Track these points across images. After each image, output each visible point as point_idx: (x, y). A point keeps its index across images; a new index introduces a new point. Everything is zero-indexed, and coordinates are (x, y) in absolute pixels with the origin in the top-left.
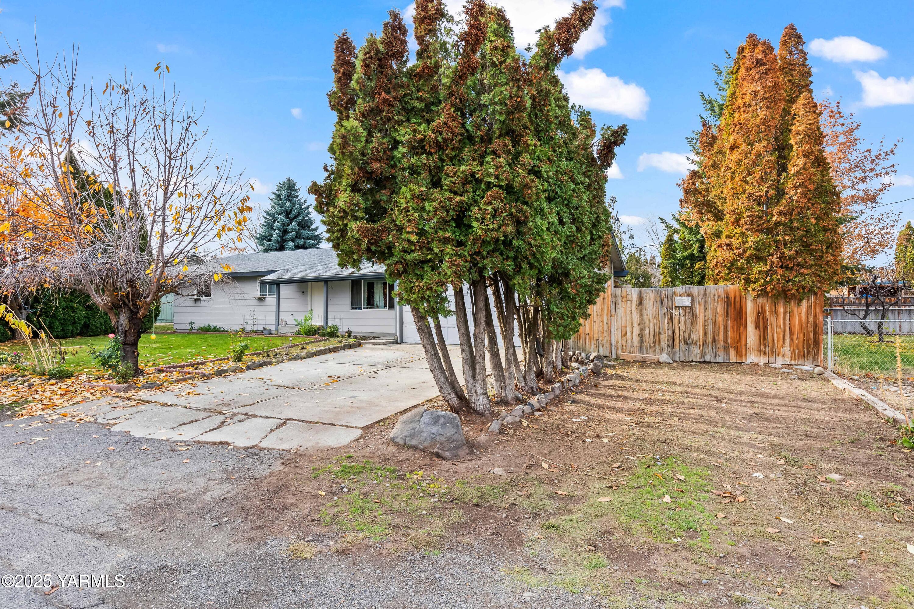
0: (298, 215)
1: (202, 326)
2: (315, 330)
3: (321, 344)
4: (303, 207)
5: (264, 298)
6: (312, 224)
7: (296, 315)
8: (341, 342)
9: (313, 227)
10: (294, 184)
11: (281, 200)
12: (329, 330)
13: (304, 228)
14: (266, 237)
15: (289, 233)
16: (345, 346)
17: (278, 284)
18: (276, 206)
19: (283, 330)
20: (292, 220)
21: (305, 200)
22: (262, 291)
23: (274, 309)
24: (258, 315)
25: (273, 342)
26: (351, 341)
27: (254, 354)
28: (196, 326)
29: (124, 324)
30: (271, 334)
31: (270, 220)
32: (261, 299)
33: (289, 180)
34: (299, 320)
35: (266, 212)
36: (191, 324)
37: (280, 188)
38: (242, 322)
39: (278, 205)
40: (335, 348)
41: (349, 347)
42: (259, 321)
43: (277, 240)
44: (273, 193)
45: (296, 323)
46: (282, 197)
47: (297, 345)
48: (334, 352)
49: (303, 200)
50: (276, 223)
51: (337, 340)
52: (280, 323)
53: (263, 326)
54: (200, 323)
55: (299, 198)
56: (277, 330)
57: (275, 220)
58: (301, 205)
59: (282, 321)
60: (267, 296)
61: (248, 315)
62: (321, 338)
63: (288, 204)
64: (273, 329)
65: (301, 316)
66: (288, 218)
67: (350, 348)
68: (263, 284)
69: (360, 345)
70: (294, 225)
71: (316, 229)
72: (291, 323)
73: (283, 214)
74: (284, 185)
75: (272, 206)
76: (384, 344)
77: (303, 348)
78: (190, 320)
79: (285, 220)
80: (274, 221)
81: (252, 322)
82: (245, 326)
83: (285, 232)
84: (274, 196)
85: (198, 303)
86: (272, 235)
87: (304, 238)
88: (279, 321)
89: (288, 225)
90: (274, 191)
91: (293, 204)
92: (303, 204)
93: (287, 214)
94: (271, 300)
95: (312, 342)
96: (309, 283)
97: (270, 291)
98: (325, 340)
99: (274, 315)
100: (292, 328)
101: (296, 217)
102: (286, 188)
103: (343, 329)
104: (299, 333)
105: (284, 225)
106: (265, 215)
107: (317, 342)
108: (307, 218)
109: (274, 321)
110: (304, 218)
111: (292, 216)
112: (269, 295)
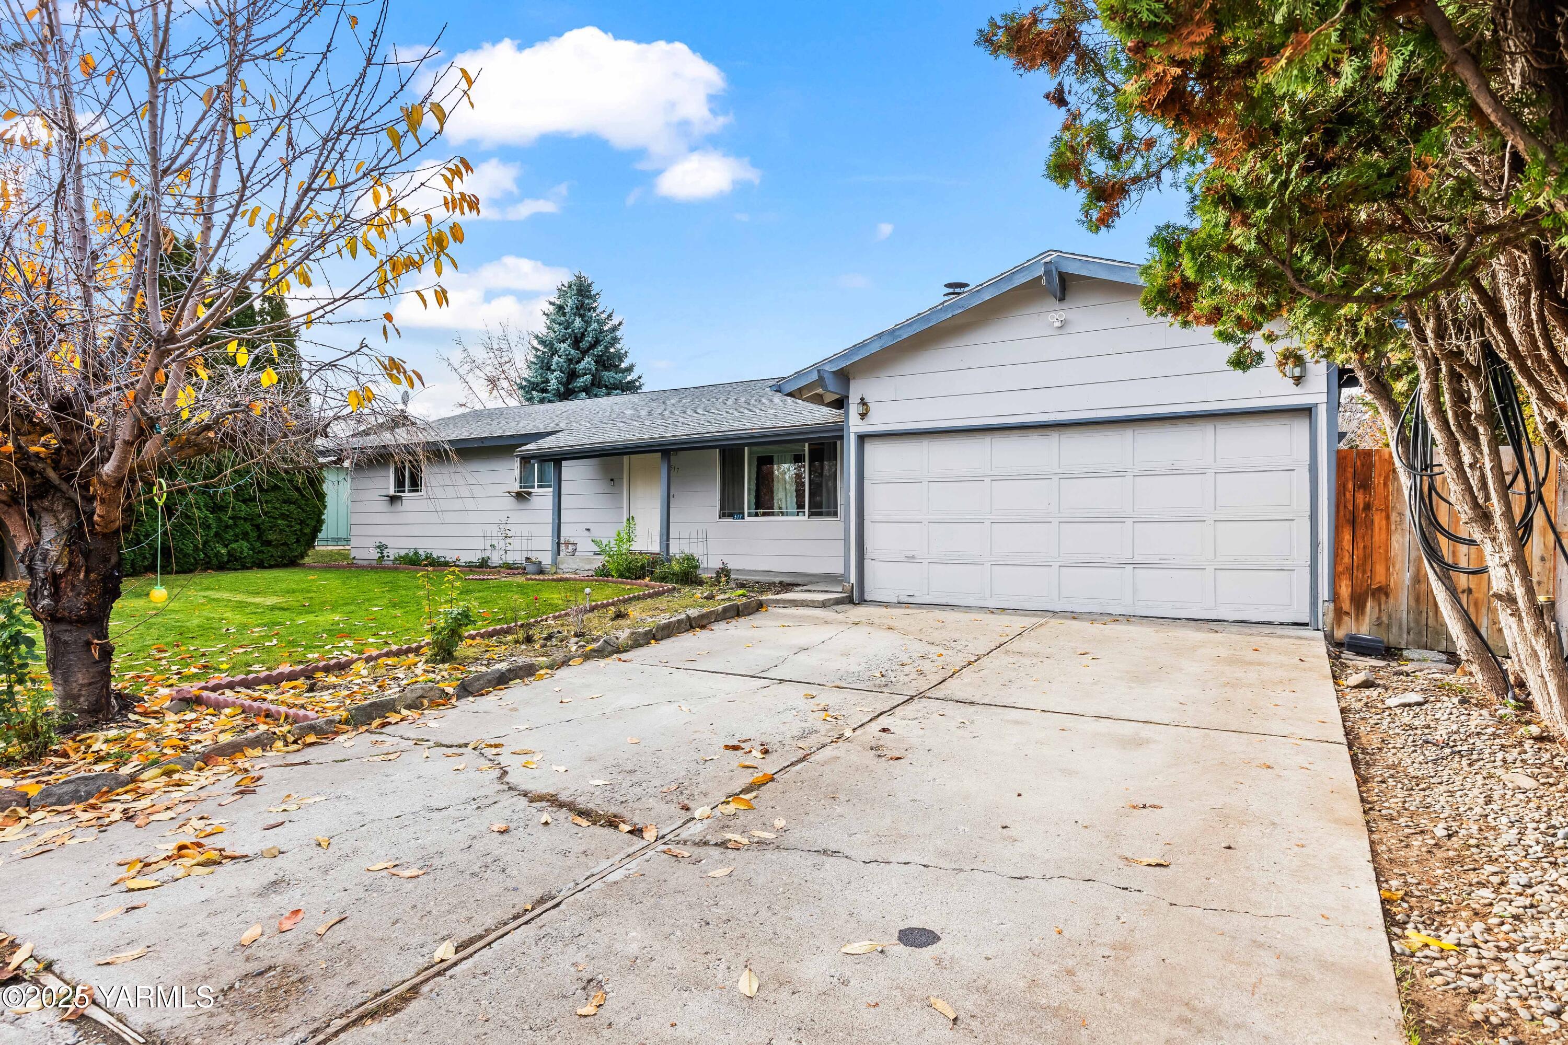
0: (597, 342)
1: (402, 553)
2: (643, 567)
3: (662, 602)
4: (606, 328)
5: (529, 494)
6: (621, 361)
7: (597, 532)
8: (711, 597)
9: (623, 365)
10: (589, 285)
11: (564, 314)
12: (676, 567)
13: (607, 368)
14: (538, 385)
15: (579, 377)
16: (725, 610)
17: (556, 459)
18: (556, 327)
19: (568, 565)
20: (585, 353)
21: (610, 316)
22: (525, 478)
23: (549, 517)
24: (515, 530)
25: (545, 595)
26: (736, 596)
27: (491, 635)
28: (392, 554)
29: (54, 554)
30: (541, 572)
31: (544, 353)
32: (523, 496)
33: (579, 278)
34: (605, 542)
35: (537, 337)
36: (381, 547)
37: (562, 293)
38: (479, 544)
39: (560, 324)
40: (702, 617)
41: (735, 612)
42: (517, 544)
43: (558, 390)
44: (551, 303)
45: (597, 549)
46: (567, 310)
47: (604, 606)
48: (703, 627)
49: (604, 316)
50: (556, 358)
51: (699, 593)
52: (563, 547)
53: (525, 554)
54: (399, 546)
55: (598, 311)
56: (555, 563)
57: (554, 352)
58: (601, 323)
59: (567, 544)
60: (535, 490)
61: (494, 530)
62: (658, 586)
63: (578, 322)
64: (546, 559)
65: (608, 534)
66: (578, 349)
67: (738, 615)
68: (526, 460)
69: (760, 606)
70: (588, 362)
71: (630, 369)
72: (586, 546)
73: (569, 341)
74: (570, 287)
75: (548, 328)
76: (824, 605)
77: (619, 616)
78: (378, 540)
79: (572, 351)
80: (553, 354)
81: (501, 544)
82: (487, 554)
83: (573, 375)
84: (552, 309)
85: (398, 507)
86: (547, 381)
87: (606, 386)
88: (559, 544)
89: (578, 362)
90: (552, 300)
91: (588, 323)
92: (605, 323)
93: (577, 341)
94: (543, 497)
95: (638, 598)
96: (626, 458)
97: (540, 480)
98: (669, 591)
99: (548, 530)
100: (589, 561)
101: (593, 346)
102: (574, 292)
103: (710, 563)
104: (603, 573)
105: (570, 361)
106: (535, 343)
107: (651, 596)
108: (612, 350)
109: (548, 544)
110: (607, 348)
111: (584, 345)
112: (540, 486)
